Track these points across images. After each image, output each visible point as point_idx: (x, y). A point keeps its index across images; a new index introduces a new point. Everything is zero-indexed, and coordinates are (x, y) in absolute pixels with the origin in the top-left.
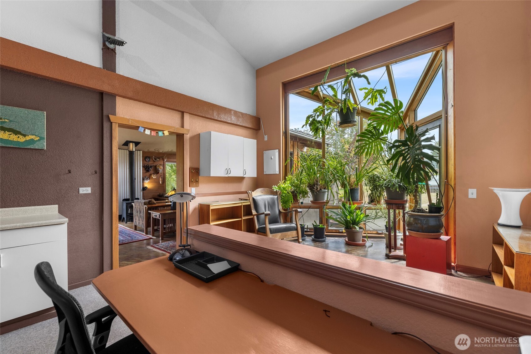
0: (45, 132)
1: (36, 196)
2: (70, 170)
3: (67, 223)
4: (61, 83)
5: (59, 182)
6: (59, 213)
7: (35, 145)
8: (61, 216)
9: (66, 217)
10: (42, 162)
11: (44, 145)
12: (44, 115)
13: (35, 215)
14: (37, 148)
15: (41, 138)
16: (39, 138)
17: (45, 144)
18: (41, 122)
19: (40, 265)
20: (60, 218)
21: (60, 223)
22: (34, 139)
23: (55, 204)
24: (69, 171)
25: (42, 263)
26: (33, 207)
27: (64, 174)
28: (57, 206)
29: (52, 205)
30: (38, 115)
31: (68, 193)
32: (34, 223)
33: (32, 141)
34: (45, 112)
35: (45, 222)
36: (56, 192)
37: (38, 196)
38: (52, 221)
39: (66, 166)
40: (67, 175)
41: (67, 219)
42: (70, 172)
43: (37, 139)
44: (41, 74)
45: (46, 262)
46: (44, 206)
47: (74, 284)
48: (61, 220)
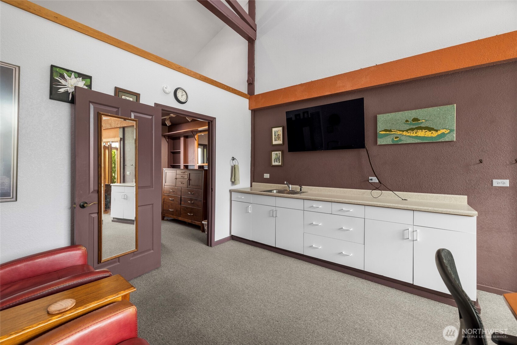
0: (455, 124)
1: (446, 185)
2: (482, 161)
3: (476, 217)
4: (472, 70)
5: (469, 172)
6: (468, 204)
7: (446, 138)
8: (470, 208)
9: (475, 210)
10: (452, 153)
11: (453, 137)
12: (454, 108)
13: (445, 202)
14: (447, 140)
15: (451, 131)
16: (449, 131)
17: (455, 135)
18: (451, 115)
19: (441, 251)
20: (469, 210)
21: (468, 215)
22: (445, 132)
23: (464, 195)
24: (480, 160)
25: (443, 250)
26: (443, 195)
27: (474, 165)
28: (466, 197)
29: (461, 195)
30: (449, 109)
31: (479, 185)
32: (443, 209)
33: (443, 135)
34: (455, 105)
35: (453, 211)
36: (465, 183)
37: (448, 185)
38: (460, 211)
39: (476, 156)
40: (478, 165)
41: (476, 213)
42: (481, 162)
43: (448, 132)
44: (451, 70)
45: (447, 250)
46: (453, 195)
47: (484, 286)
48: (469, 212)
